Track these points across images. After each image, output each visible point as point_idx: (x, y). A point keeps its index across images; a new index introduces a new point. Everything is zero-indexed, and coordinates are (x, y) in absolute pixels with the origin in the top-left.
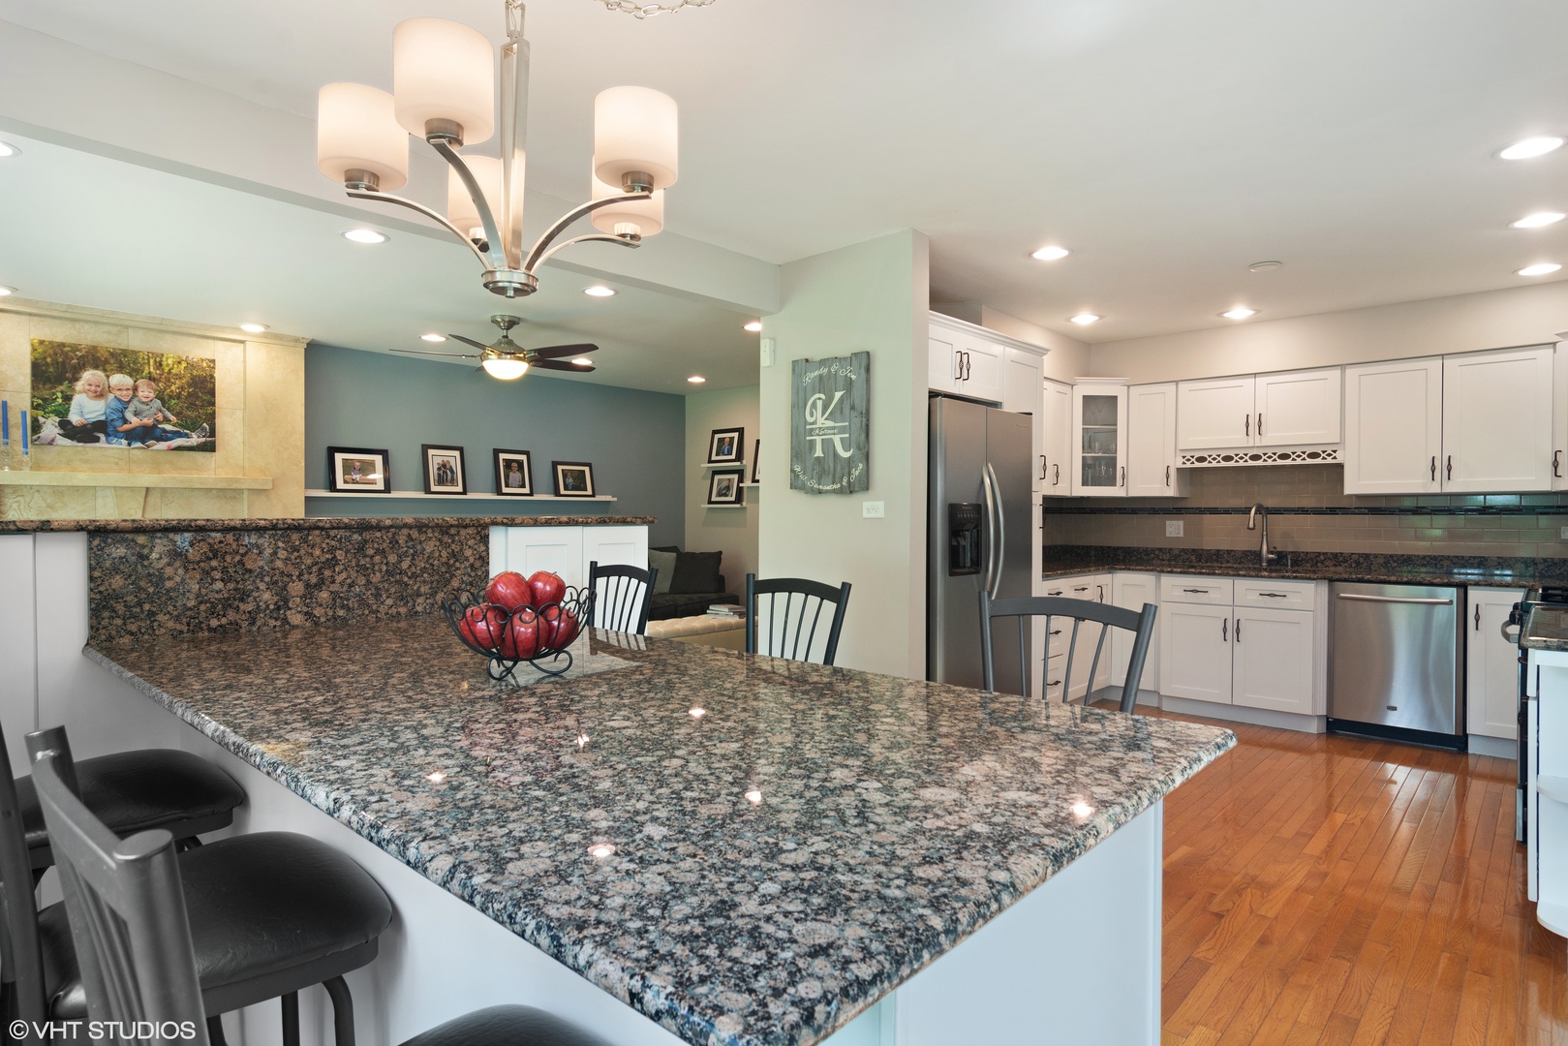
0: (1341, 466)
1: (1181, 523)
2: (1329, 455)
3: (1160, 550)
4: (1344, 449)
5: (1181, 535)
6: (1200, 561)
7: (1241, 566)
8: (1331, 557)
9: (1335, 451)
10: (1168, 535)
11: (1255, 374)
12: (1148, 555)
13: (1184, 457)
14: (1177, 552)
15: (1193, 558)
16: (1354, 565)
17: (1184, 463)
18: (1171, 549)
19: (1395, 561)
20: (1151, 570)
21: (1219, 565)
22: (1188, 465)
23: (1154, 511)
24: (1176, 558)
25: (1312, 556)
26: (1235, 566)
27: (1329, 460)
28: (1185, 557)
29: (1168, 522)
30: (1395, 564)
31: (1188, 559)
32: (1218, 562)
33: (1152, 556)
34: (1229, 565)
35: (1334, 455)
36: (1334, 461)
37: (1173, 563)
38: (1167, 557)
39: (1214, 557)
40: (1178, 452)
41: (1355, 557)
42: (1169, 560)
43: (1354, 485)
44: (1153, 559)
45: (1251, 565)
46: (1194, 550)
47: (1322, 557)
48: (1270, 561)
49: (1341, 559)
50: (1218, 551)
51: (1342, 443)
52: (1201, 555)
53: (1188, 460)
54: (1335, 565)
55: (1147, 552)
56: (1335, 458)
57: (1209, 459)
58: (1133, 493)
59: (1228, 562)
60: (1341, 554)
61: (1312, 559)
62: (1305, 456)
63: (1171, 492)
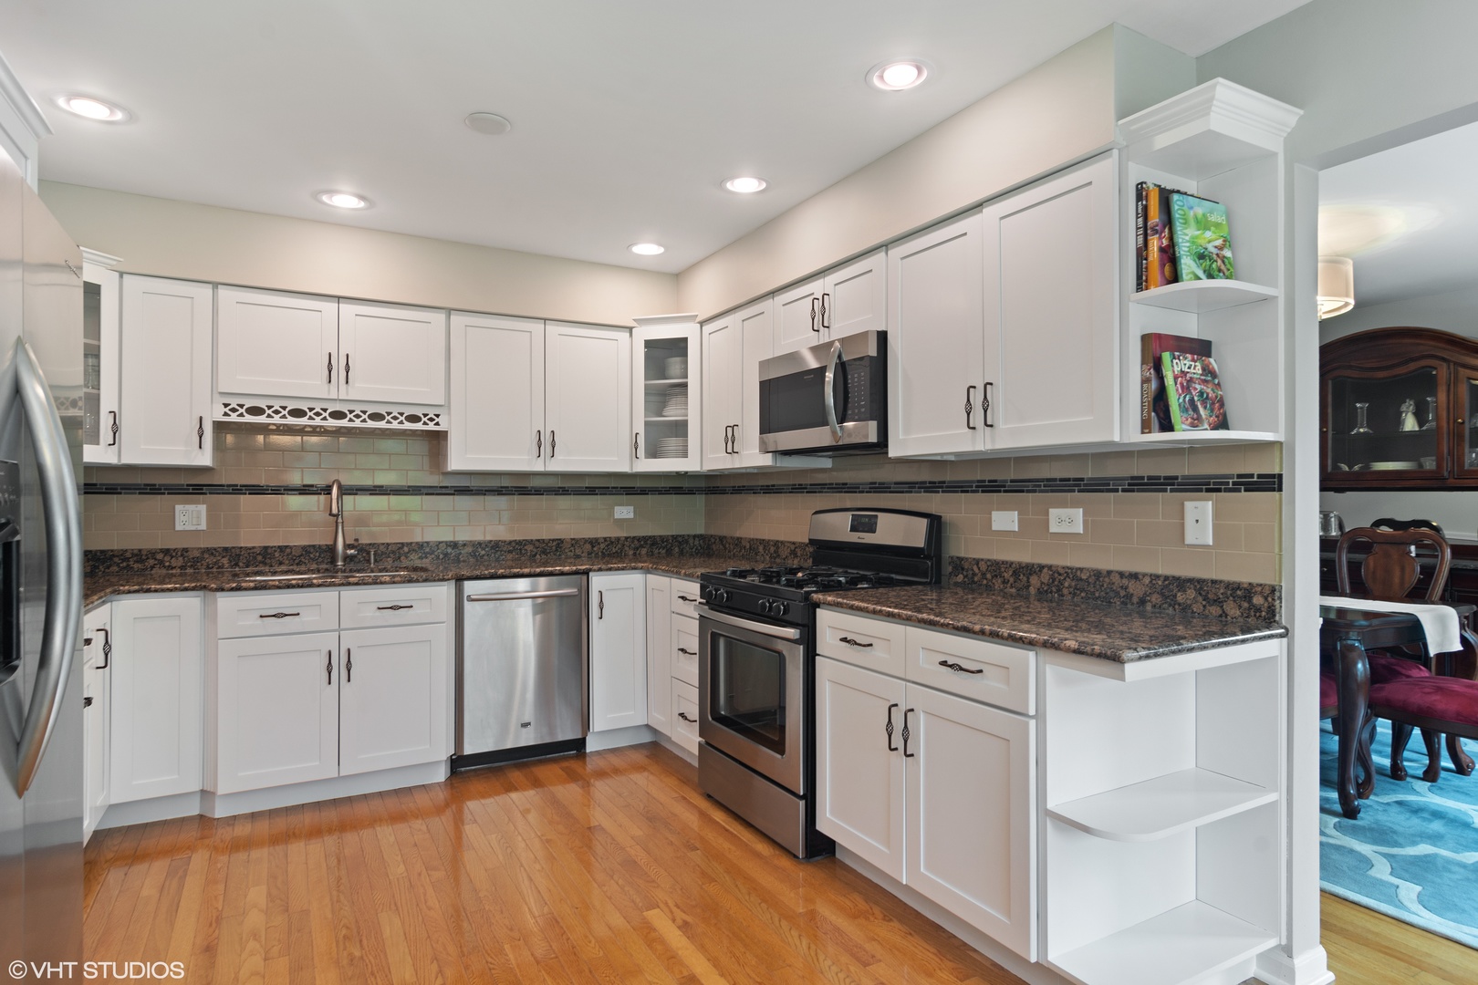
0: (446, 433)
1: (203, 508)
2: (431, 420)
3: (166, 552)
4: (449, 414)
5: (203, 526)
6: (237, 565)
7: (303, 568)
8: (416, 548)
9: (438, 416)
10: (179, 527)
11: (339, 297)
12: (140, 561)
13: (226, 405)
14: (197, 554)
15: (225, 561)
16: (441, 556)
17: (226, 414)
18: (186, 550)
19: (483, 549)
20: (194, 589)
21: (267, 569)
22: (234, 418)
23: (154, 490)
24: (195, 563)
25: (394, 548)
26: (295, 567)
27: (431, 427)
28: (210, 560)
29: (178, 508)
30: (483, 552)
31: (216, 563)
32: (265, 564)
33: (152, 562)
34: (284, 568)
35: (437, 420)
36: (437, 428)
37: (190, 571)
38: (180, 562)
39: (260, 558)
40: (216, 396)
41: (443, 547)
42: (182, 568)
43: (458, 459)
44: (152, 567)
45: (316, 566)
46: (226, 549)
47: (406, 549)
48: (347, 559)
49: (427, 550)
50: (266, 548)
51: (448, 405)
52: (239, 555)
53: (234, 410)
54: (421, 558)
55: (139, 556)
56: (437, 424)
57: (268, 412)
58: (129, 458)
59: (281, 563)
60: (428, 543)
61: (393, 552)
62: (402, 418)
63: (205, 458)
